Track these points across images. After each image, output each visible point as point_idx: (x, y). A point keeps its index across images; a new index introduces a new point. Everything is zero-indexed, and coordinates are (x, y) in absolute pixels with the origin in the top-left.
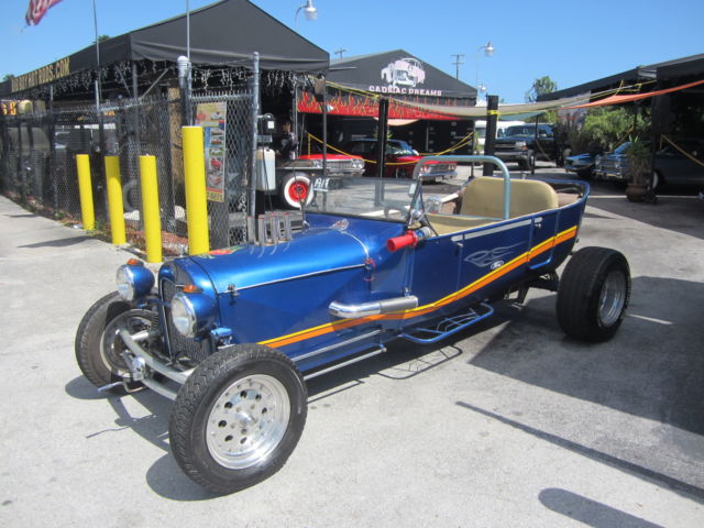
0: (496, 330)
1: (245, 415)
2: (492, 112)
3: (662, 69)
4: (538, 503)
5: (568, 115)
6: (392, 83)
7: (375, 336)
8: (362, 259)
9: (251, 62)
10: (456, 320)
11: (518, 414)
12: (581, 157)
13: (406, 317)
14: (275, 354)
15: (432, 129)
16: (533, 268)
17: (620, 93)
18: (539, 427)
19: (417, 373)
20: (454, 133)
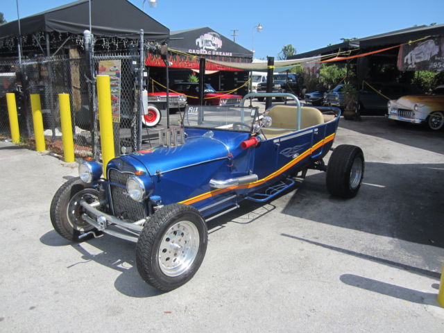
0: (291, 194)
1: (176, 245)
2: (271, 67)
3: (362, 42)
4: (340, 282)
5: (309, 68)
6: (202, 48)
7: (233, 199)
8: (226, 153)
9: (139, 35)
10: (275, 188)
11: (317, 238)
12: (314, 93)
13: (250, 187)
14: (189, 208)
15: (222, 76)
16: (313, 157)
17: (339, 56)
18: (330, 244)
19: (253, 220)
20: (236, 79)
